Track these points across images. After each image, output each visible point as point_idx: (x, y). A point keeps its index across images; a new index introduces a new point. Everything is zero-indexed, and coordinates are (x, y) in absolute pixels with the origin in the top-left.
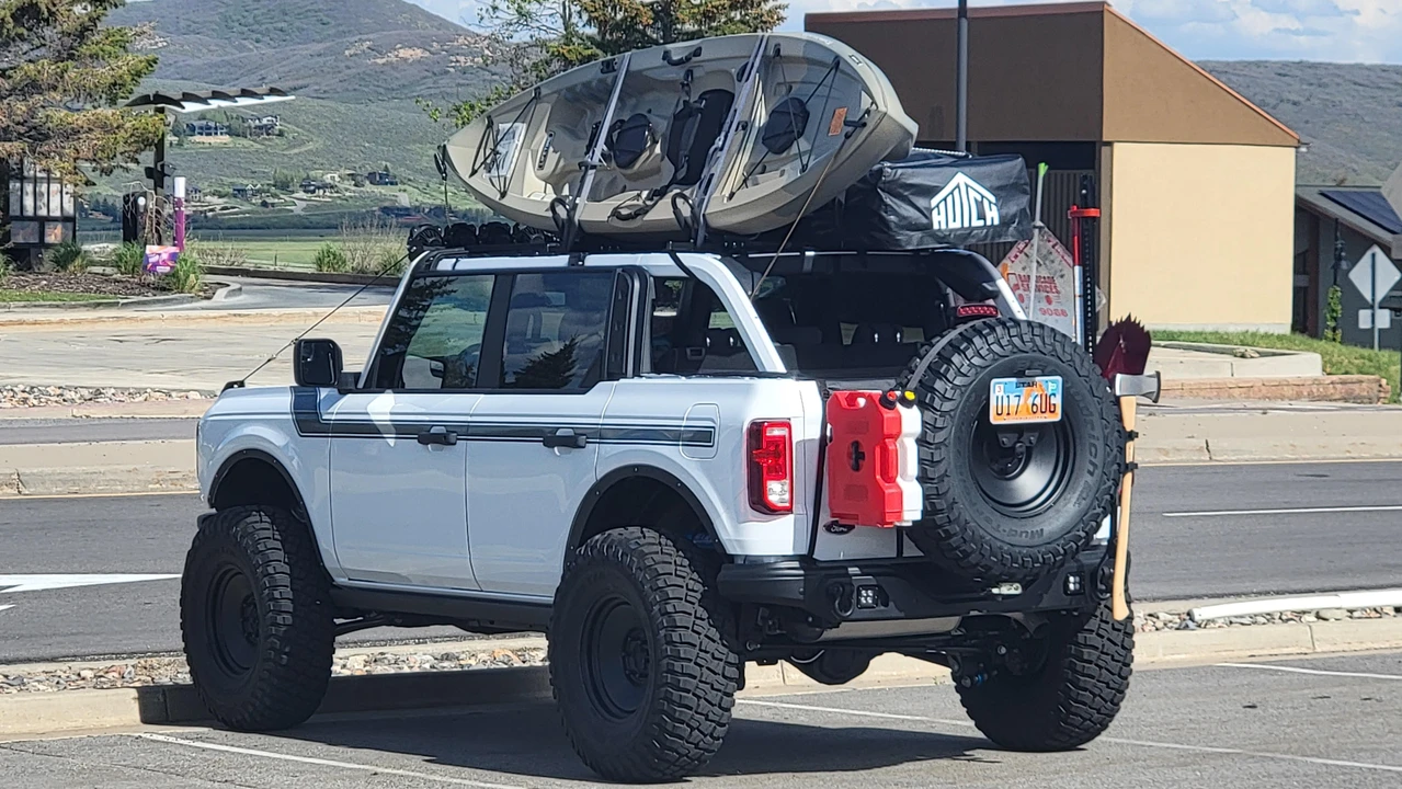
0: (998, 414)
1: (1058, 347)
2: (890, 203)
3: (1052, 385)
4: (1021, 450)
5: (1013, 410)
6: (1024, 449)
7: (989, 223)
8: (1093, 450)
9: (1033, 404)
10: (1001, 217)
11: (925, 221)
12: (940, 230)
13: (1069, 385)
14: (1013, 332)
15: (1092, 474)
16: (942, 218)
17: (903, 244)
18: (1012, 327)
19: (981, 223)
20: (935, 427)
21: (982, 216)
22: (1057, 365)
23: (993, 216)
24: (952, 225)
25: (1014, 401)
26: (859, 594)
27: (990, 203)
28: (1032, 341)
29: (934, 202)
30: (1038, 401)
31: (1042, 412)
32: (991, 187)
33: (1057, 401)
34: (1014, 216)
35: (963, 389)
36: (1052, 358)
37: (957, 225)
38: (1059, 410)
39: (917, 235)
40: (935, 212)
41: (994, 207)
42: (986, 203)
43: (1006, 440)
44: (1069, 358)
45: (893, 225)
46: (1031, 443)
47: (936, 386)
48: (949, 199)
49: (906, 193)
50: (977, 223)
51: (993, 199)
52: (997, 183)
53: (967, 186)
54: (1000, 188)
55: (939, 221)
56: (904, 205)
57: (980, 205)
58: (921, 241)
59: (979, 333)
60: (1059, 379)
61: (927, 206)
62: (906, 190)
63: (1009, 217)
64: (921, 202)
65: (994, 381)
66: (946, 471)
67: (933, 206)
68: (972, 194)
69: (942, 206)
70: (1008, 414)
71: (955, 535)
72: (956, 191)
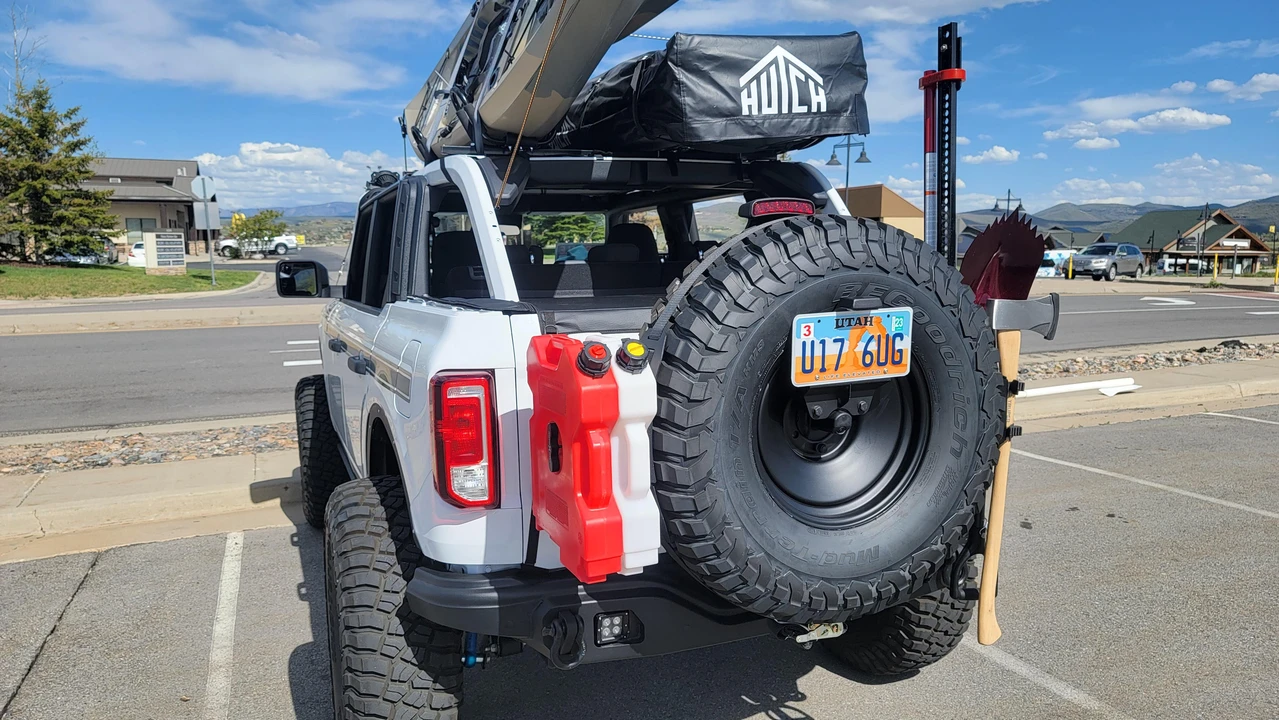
0: (805, 371)
1: (909, 259)
2: (684, 80)
3: (899, 320)
4: (843, 423)
5: (830, 362)
6: (848, 421)
7: (814, 109)
8: (960, 417)
9: (866, 352)
10: (828, 104)
11: (730, 104)
12: (750, 116)
13: (926, 319)
14: (834, 235)
15: (957, 454)
16: (754, 101)
17: (702, 134)
18: (832, 227)
19: (804, 109)
20: (690, 401)
21: (805, 101)
22: (905, 290)
23: (819, 99)
24: (766, 111)
25: (832, 349)
26: (597, 624)
27: (817, 84)
28: (867, 250)
29: (744, 80)
30: (873, 347)
31: (880, 364)
32: (817, 66)
33: (905, 345)
34: (847, 103)
35: (742, 333)
36: (899, 279)
37: (774, 110)
38: (907, 359)
39: (719, 123)
40: (744, 94)
41: (821, 91)
42: (811, 84)
43: (818, 409)
44: (927, 276)
45: (688, 109)
46: (860, 410)
47: (693, 329)
48: (763, 77)
49: (706, 68)
50: (797, 109)
51: (820, 80)
52: (826, 62)
53: (787, 62)
54: (830, 67)
55: (747, 103)
56: (702, 83)
57: (803, 86)
58: (725, 131)
59: (776, 237)
60: (910, 310)
61: (735, 85)
62: (708, 64)
63: (840, 102)
64: (725, 79)
65: (798, 317)
66: (710, 473)
67: (741, 85)
68: (794, 72)
69: (754, 85)
70: (823, 370)
71: (728, 572)
72: (773, 69)
